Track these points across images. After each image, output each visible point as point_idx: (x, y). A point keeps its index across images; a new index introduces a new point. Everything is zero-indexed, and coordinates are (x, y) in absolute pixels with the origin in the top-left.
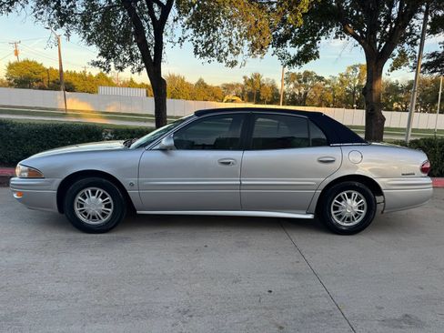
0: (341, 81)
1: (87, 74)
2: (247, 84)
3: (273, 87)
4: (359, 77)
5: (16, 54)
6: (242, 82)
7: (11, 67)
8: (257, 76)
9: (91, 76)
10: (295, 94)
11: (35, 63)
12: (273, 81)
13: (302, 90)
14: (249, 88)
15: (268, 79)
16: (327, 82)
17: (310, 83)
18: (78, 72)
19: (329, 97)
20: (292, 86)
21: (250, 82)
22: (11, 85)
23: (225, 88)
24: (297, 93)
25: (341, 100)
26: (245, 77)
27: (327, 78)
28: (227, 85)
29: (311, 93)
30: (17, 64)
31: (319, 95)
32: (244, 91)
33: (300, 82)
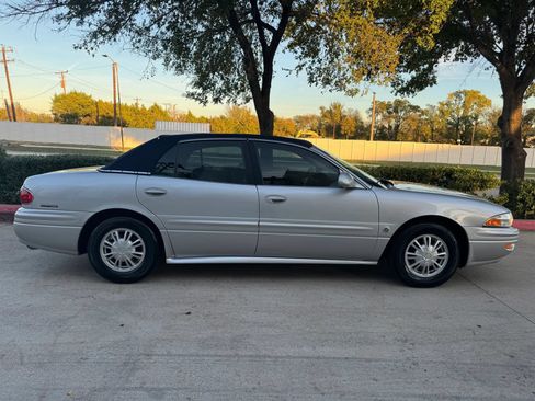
0: (441, 111)
1: (140, 106)
2: (324, 116)
3: (357, 119)
4: (464, 106)
5: (63, 86)
6: (318, 113)
7: (57, 100)
8: (337, 107)
9: (144, 108)
10: (383, 127)
11: (84, 95)
12: (357, 112)
13: (393, 123)
14: (327, 121)
15: (350, 110)
16: (423, 113)
17: (402, 114)
18: (129, 105)
19: (427, 130)
20: (379, 118)
21: (329, 114)
22: (56, 120)
23: (298, 122)
24: (387, 126)
25: (441, 134)
26: (321, 108)
27: (423, 107)
28: (300, 117)
29: (403, 125)
30: (64, 96)
31: (414, 128)
32: (320, 125)
33: (390, 113)
